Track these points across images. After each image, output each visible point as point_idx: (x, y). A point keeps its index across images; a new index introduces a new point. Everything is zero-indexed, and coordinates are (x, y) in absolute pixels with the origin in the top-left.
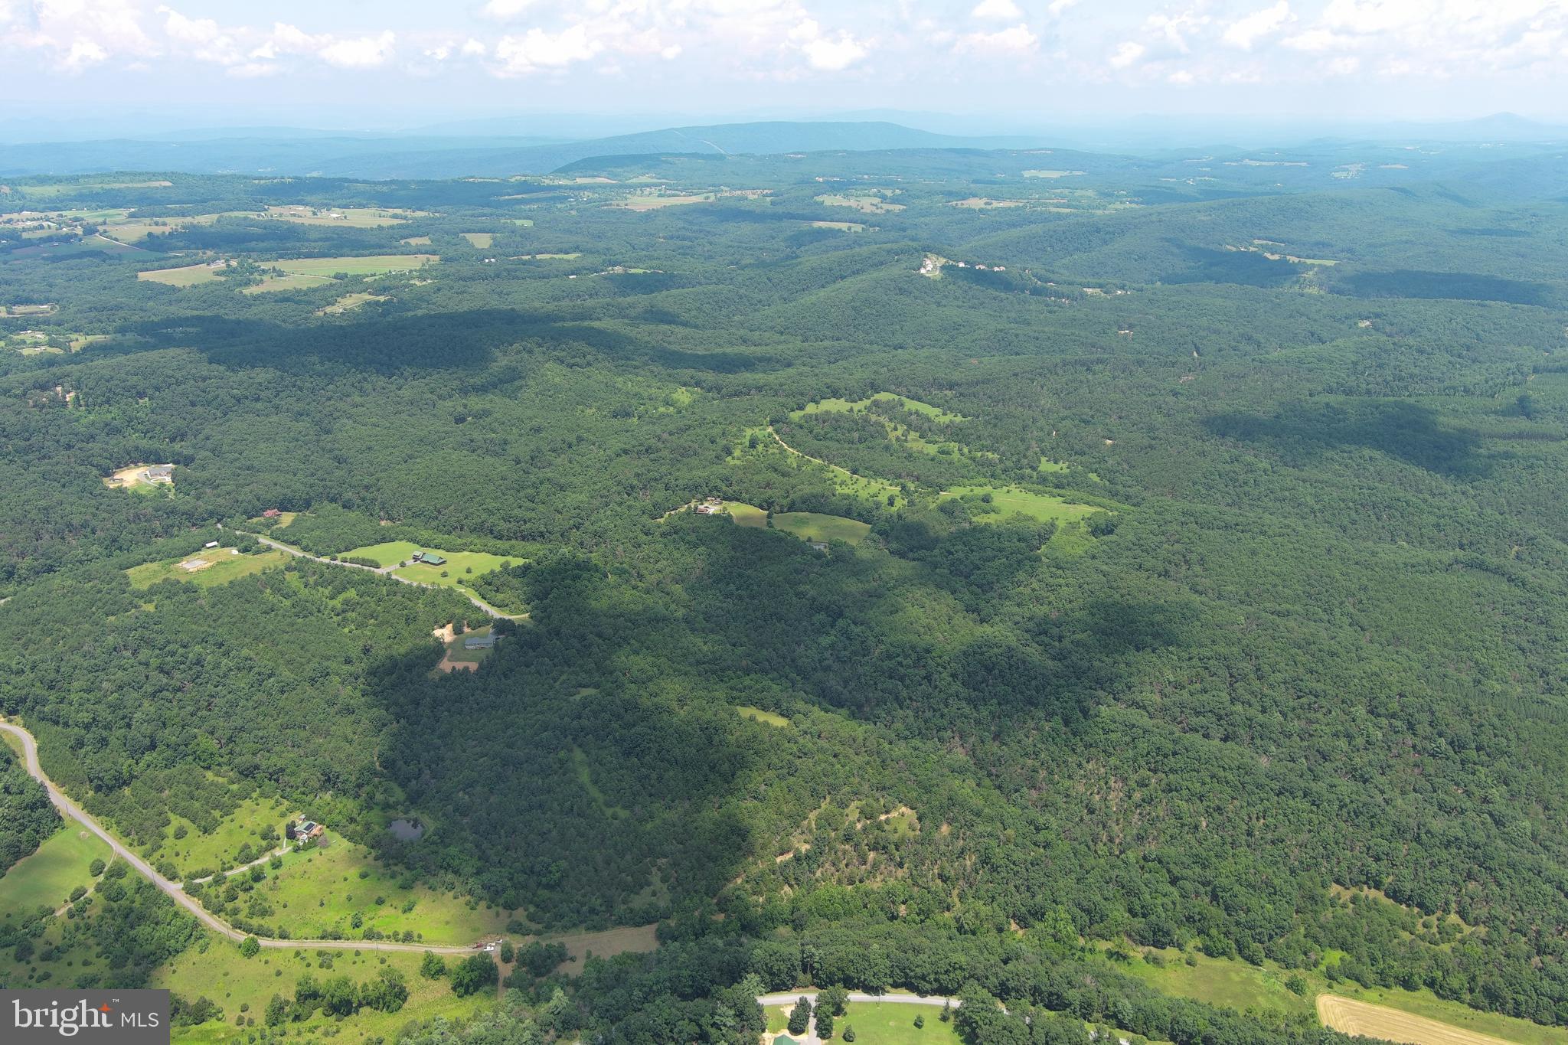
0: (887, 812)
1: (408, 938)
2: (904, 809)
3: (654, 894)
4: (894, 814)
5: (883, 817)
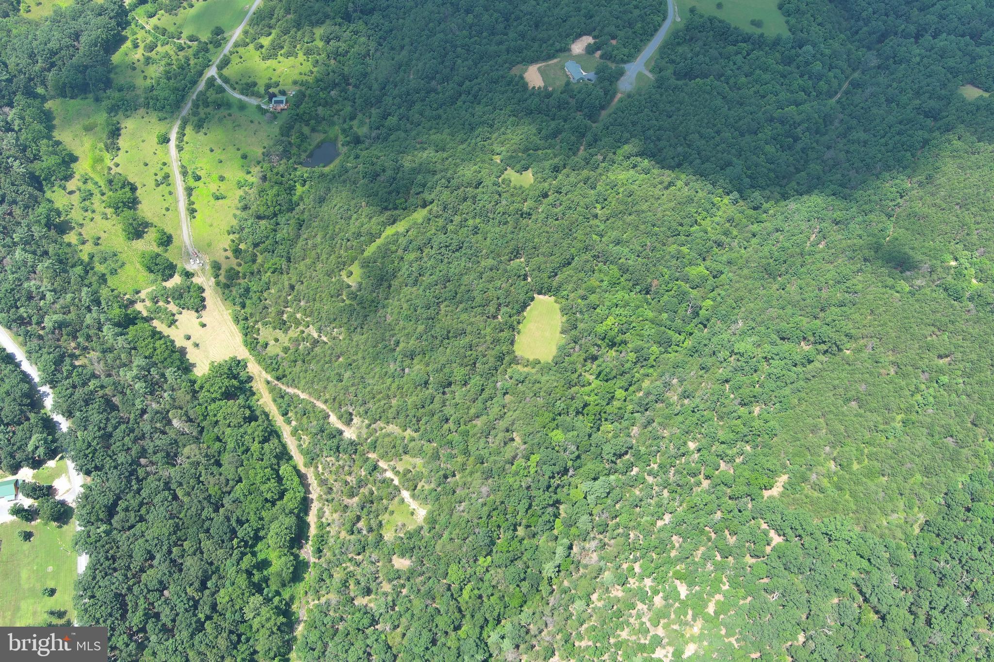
0: (413, 496)
1: (192, 212)
2: (422, 513)
3: (277, 340)
4: (413, 505)
5: (406, 494)
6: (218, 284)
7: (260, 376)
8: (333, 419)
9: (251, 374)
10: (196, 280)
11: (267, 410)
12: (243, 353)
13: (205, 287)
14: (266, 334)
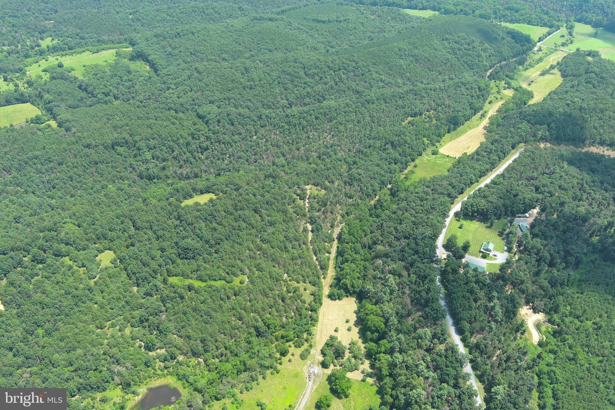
2: (307, 187)
4: (309, 191)
6: (311, 346)
7: (326, 285)
8: (310, 239)
9: (330, 288)
10: (321, 358)
11: (334, 270)
12: (326, 301)
13: (319, 351)
14: (308, 299)
